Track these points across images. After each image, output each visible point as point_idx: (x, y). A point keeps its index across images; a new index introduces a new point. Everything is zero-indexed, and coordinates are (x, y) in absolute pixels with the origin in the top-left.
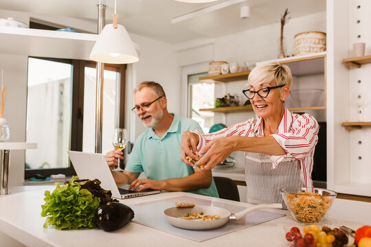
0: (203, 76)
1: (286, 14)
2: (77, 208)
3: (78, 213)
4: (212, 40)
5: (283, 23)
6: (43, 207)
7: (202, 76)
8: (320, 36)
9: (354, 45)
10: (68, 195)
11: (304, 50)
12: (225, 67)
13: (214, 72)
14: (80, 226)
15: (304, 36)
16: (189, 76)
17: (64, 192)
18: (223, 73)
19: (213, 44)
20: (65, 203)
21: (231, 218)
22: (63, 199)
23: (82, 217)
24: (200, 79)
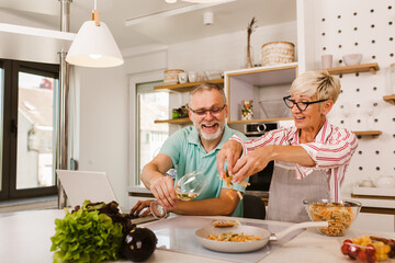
0: (158, 86)
1: (252, 23)
2: (98, 237)
3: (100, 244)
4: (165, 47)
5: (250, 31)
6: (54, 239)
7: (157, 84)
8: (289, 47)
9: (322, 57)
10: (85, 222)
11: (274, 60)
12: (183, 76)
13: (170, 80)
14: (103, 258)
15: (273, 45)
16: (137, 85)
17: (80, 219)
18: (181, 82)
19: (166, 50)
20: (81, 232)
21: (271, 238)
22: (80, 227)
23: (103, 247)
24: (155, 88)
